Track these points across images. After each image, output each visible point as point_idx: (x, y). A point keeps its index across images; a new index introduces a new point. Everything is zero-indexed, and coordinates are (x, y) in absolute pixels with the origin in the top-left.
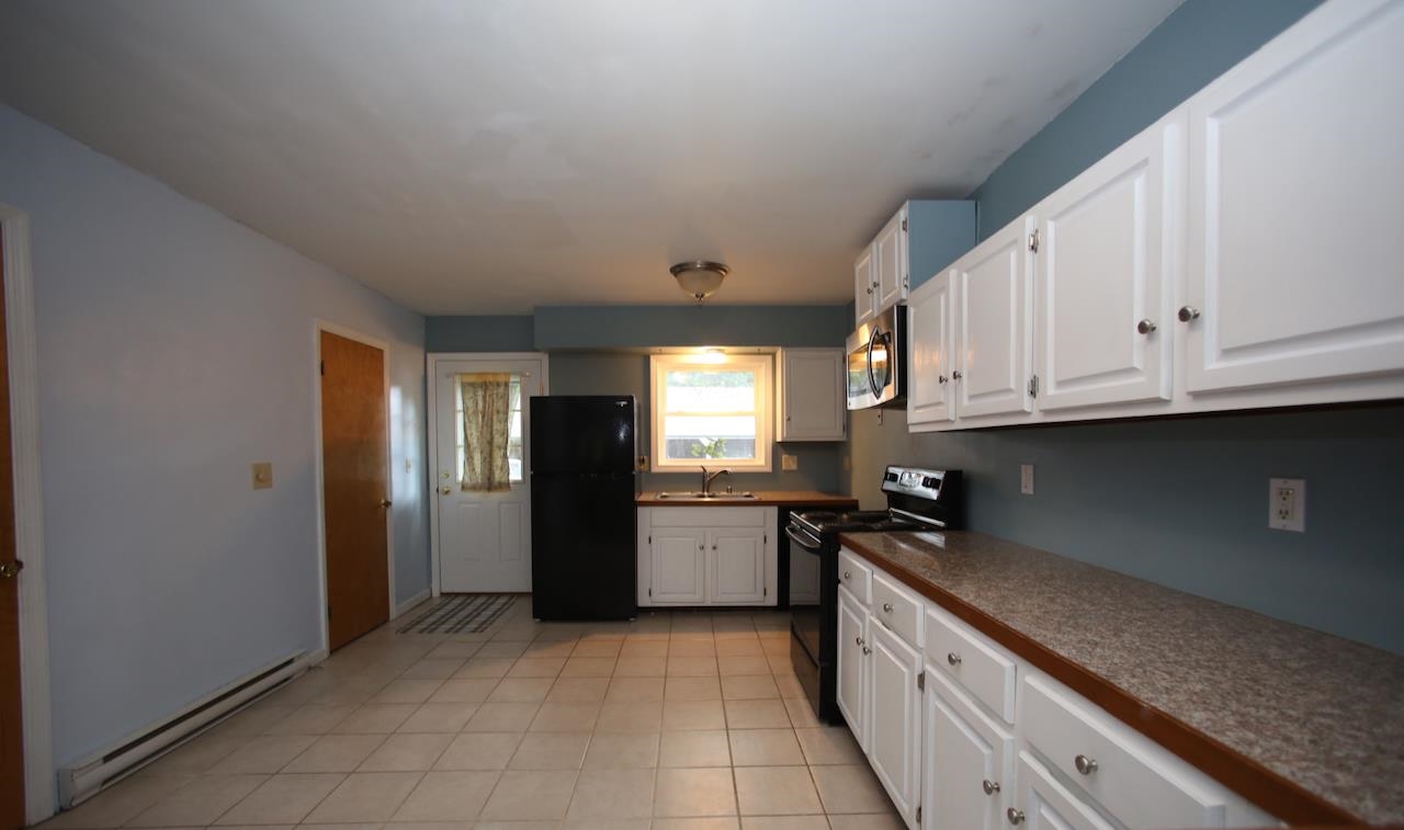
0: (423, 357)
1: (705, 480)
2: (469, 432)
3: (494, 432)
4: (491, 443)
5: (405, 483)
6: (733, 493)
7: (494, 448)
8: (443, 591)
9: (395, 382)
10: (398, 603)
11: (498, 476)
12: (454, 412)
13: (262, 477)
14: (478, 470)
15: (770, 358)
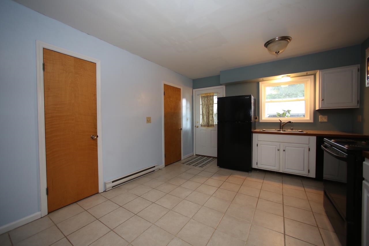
0: (192, 90)
1: (281, 125)
2: (203, 110)
3: (210, 110)
4: (209, 113)
5: (187, 124)
6: (294, 130)
7: (210, 115)
8: (196, 154)
9: (184, 97)
10: (184, 156)
11: (211, 122)
12: (200, 105)
13: (149, 120)
14: (205, 121)
15: (313, 76)
